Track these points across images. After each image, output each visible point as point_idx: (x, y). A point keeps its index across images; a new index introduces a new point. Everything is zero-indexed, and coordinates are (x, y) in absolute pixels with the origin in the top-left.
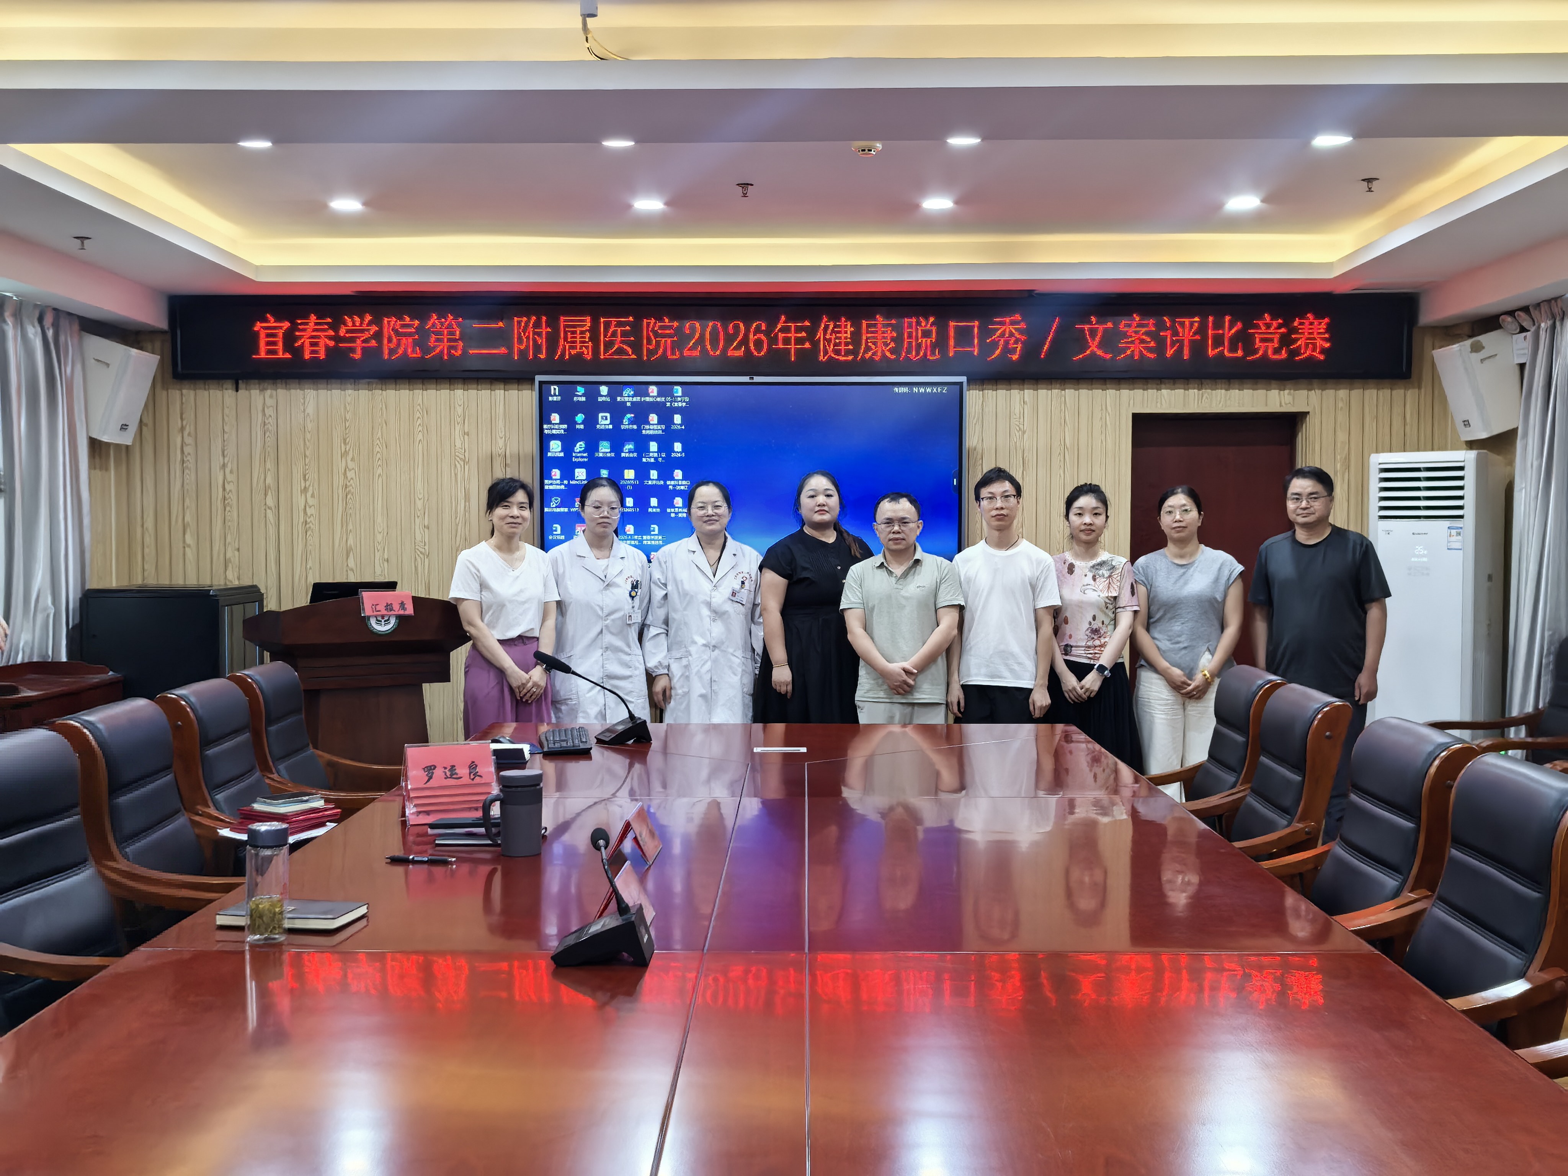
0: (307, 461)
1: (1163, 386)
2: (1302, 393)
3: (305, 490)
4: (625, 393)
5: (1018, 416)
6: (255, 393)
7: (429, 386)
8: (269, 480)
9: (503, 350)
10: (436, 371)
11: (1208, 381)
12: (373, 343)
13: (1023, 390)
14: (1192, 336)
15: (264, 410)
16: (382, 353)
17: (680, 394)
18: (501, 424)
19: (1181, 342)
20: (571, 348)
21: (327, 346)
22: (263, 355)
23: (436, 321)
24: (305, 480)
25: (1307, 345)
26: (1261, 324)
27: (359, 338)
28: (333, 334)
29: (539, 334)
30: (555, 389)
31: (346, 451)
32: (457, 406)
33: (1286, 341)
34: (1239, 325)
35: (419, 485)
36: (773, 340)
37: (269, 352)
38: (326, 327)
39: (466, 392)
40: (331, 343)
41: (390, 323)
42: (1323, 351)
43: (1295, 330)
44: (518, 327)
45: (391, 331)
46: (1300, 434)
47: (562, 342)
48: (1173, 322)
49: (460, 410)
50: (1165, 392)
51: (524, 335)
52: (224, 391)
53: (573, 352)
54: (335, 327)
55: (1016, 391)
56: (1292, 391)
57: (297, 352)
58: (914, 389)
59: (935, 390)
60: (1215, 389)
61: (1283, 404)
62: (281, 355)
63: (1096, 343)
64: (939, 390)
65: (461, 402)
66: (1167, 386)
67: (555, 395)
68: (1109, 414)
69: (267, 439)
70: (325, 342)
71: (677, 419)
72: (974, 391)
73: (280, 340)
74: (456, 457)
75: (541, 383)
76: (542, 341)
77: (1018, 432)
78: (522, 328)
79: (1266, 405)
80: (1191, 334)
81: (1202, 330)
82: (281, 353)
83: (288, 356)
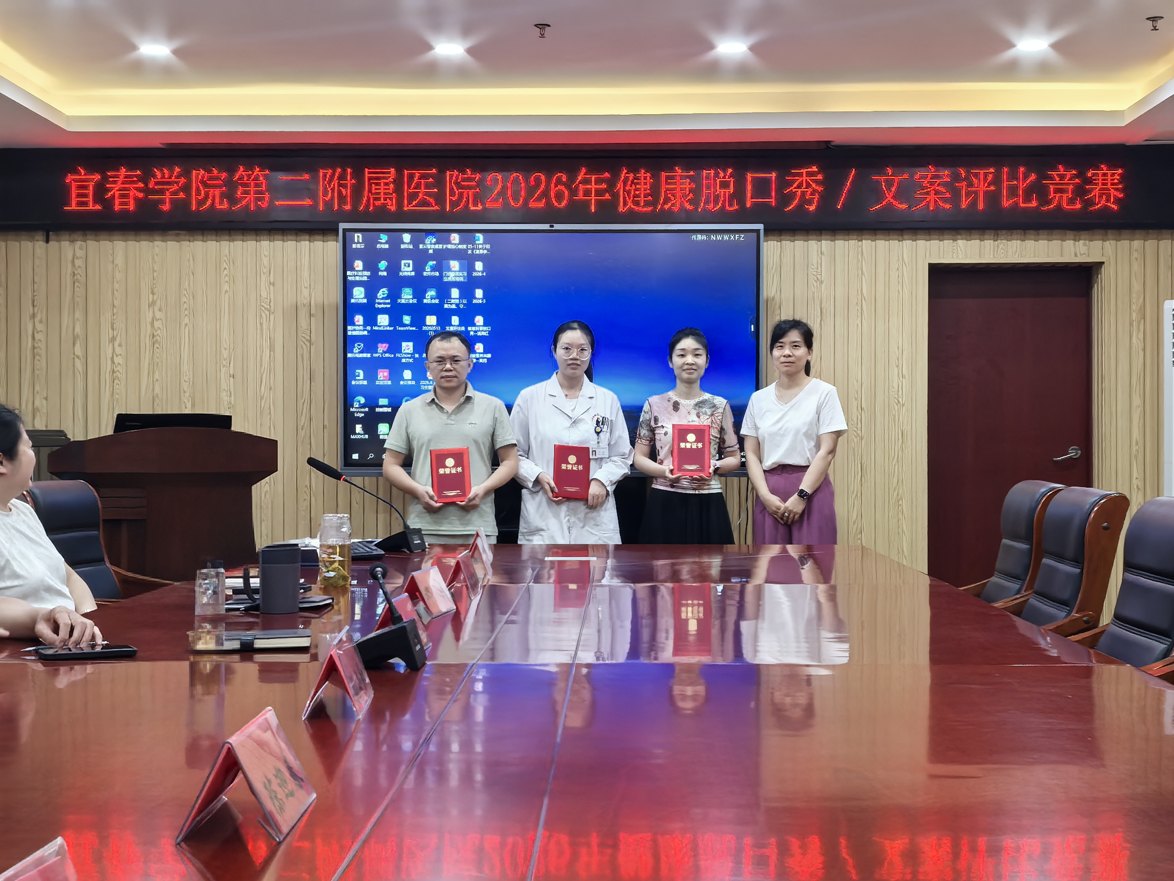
0: (115, 310)
1: (959, 237)
2: (1097, 244)
3: (113, 339)
4: (428, 241)
5: (816, 265)
6: (65, 244)
7: (235, 237)
8: (78, 330)
9: (307, 202)
10: (243, 222)
11: (1004, 232)
12: (182, 195)
13: (820, 241)
14: (986, 187)
15: (73, 261)
16: (190, 203)
17: (481, 241)
18: (306, 274)
19: (976, 193)
20: (375, 199)
21: (136, 199)
22: (74, 207)
23: (243, 173)
24: (113, 329)
25: (1100, 197)
26: (1055, 175)
27: (168, 190)
28: (143, 185)
29: (345, 186)
30: (358, 237)
31: (153, 300)
32: (263, 257)
33: (1080, 191)
34: (1033, 177)
35: (225, 335)
36: (574, 192)
37: (80, 204)
38: (135, 179)
39: (272, 243)
40: (141, 195)
41: (198, 174)
42: (1117, 201)
43: (1090, 181)
44: (324, 178)
45: (199, 184)
46: (1096, 285)
47: (366, 192)
48: (968, 172)
49: (265, 261)
50: (961, 243)
51: (330, 186)
52: (35, 242)
53: (378, 203)
54: (144, 179)
55: (814, 241)
56: (1087, 242)
57: (108, 204)
58: (712, 236)
59: (732, 237)
60: (1010, 240)
61: (1078, 254)
62: (91, 207)
63: (891, 194)
64: (736, 237)
65: (266, 253)
66: (964, 236)
67: (358, 243)
68: (905, 264)
69: (77, 289)
70: (135, 193)
71: (479, 266)
72: (772, 242)
73: (91, 191)
74: (262, 307)
75: (345, 230)
76: (347, 192)
77: (816, 282)
78: (327, 179)
79: (1062, 256)
80: (986, 185)
81: (997, 181)
82: (91, 205)
83: (98, 207)
